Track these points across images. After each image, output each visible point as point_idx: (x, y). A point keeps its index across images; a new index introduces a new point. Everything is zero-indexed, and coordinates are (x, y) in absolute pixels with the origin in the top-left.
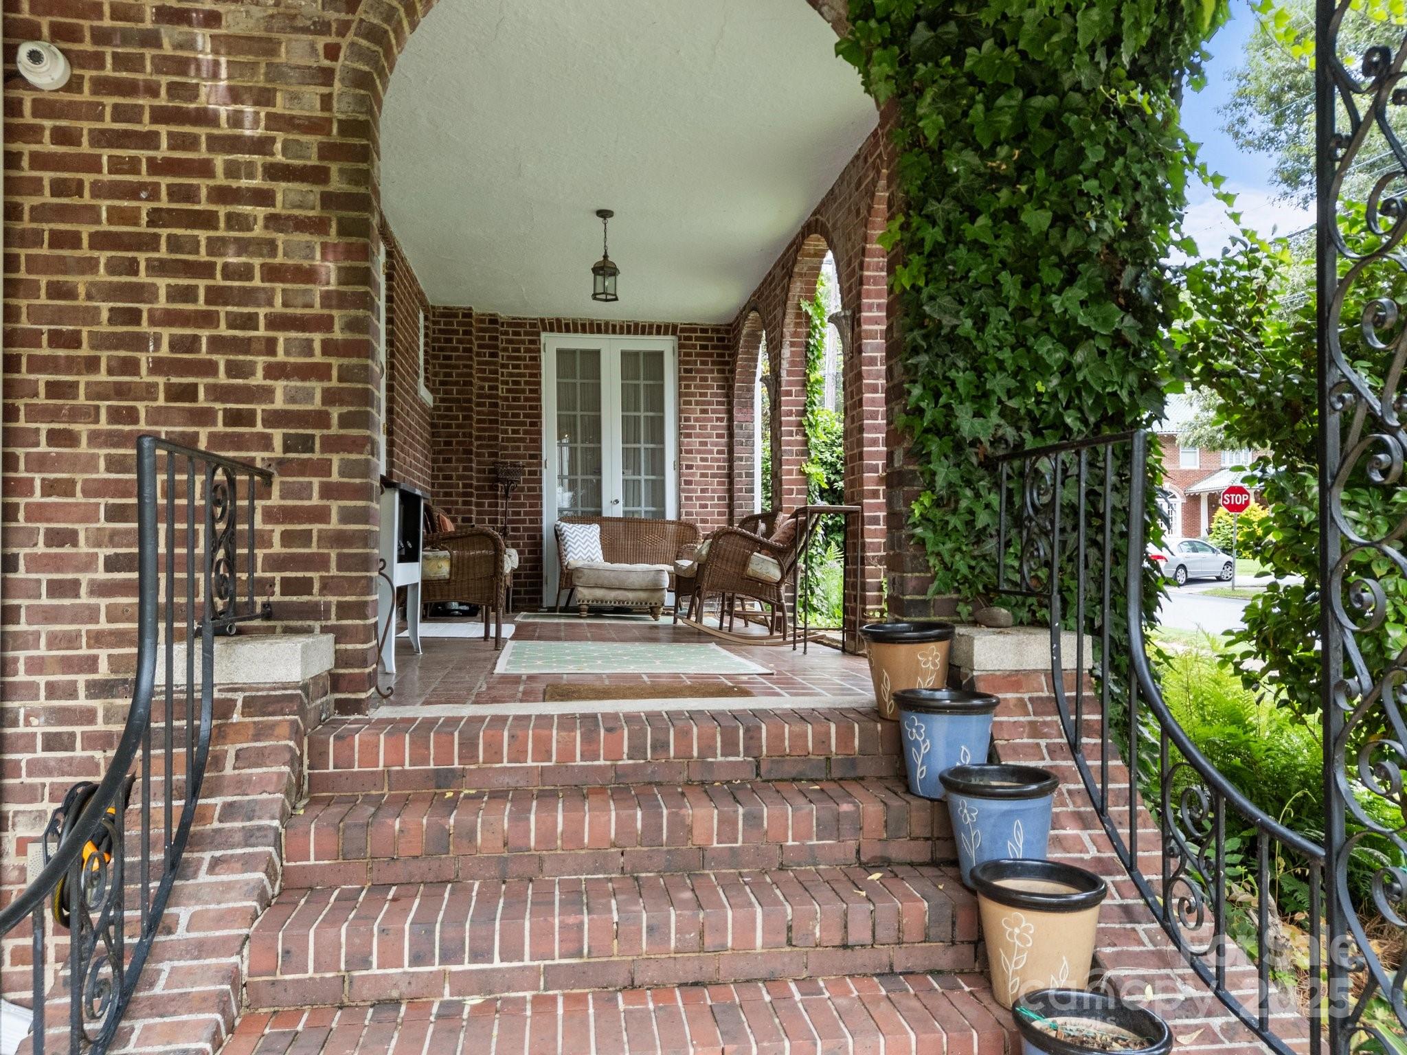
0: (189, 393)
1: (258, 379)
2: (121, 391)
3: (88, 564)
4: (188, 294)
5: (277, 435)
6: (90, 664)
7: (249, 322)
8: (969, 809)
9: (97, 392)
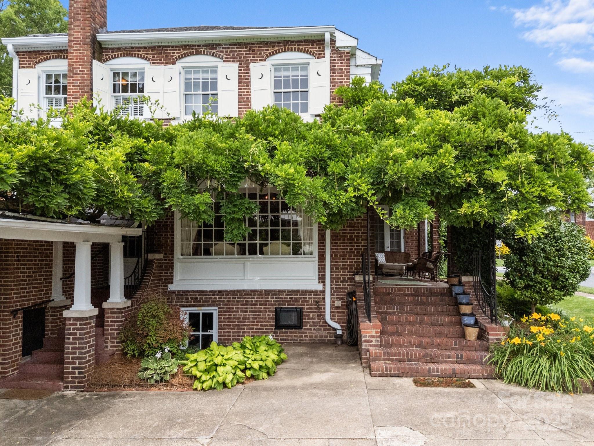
0: (351, 243)
1: (360, 241)
2: (343, 243)
3: (340, 265)
4: (351, 230)
5: (363, 248)
6: (340, 278)
7: (359, 233)
8: (459, 296)
9: (341, 243)
